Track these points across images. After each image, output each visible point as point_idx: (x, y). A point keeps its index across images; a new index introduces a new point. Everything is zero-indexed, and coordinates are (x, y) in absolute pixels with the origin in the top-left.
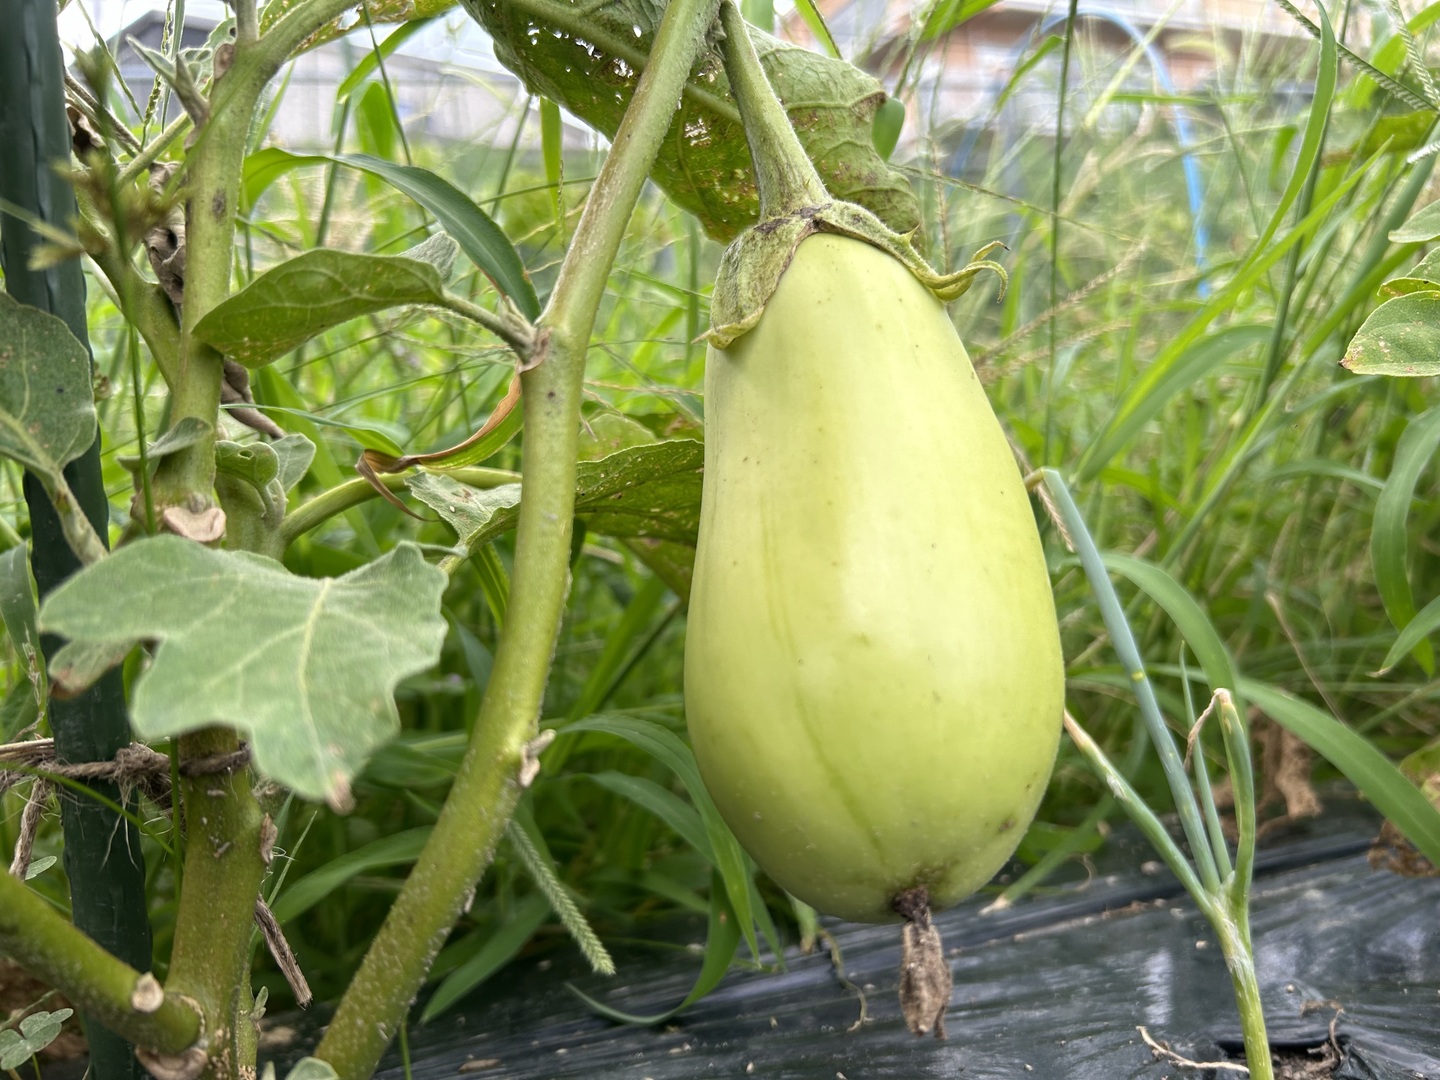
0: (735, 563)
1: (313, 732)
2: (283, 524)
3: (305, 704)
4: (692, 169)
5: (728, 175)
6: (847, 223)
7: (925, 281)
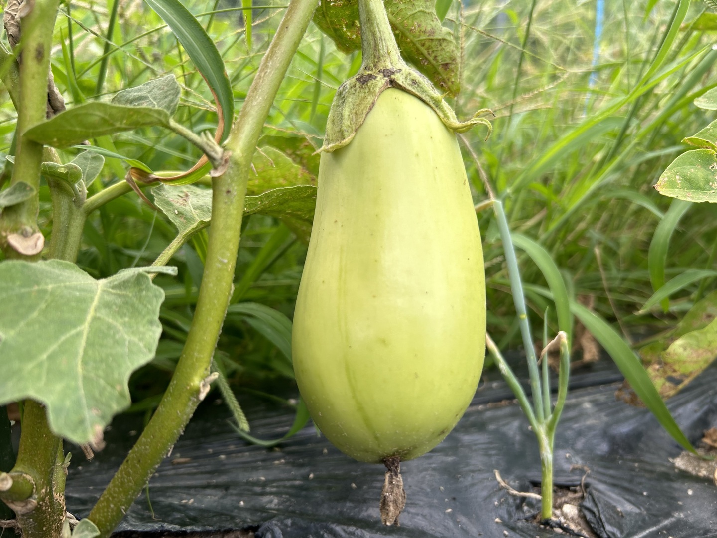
0: (323, 282)
1: (84, 401)
2: (85, 205)
3: (80, 383)
4: (330, 18)
5: (351, 23)
6: (408, 84)
7: (447, 124)
